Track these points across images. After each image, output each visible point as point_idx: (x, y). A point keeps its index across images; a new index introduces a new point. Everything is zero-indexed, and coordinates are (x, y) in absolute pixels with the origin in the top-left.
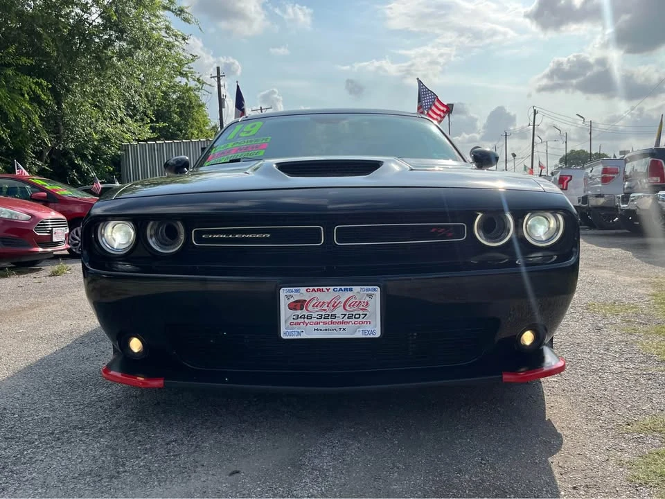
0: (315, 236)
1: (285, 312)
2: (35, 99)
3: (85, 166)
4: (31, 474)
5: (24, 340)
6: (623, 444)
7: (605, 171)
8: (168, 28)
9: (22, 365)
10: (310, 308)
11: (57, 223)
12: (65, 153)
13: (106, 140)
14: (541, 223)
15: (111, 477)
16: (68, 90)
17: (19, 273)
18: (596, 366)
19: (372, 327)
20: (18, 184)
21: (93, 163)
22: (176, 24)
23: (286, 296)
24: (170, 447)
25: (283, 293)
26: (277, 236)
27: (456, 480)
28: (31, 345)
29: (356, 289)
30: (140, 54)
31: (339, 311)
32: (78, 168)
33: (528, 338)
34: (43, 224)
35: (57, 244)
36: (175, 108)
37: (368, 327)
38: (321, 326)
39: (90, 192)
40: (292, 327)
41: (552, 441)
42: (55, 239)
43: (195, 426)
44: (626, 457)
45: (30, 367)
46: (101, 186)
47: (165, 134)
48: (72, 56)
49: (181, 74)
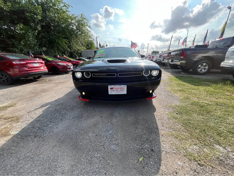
0: (114, 75)
1: (109, 90)
2: (66, 43)
3: (75, 54)
4: (67, 117)
5: (66, 88)
6: (166, 110)
7: (160, 55)
8: (87, 30)
9: (66, 93)
10: (114, 89)
11: (71, 65)
12: (72, 52)
13: (78, 50)
14: (155, 72)
15: (81, 118)
16: (71, 41)
17: (66, 74)
18: (160, 93)
19: (125, 92)
20: (64, 58)
21: (77, 54)
22: (89, 29)
23: (109, 87)
24: (91, 111)
25: (109, 86)
26: (107, 75)
27: (139, 118)
28: (67, 89)
29: (122, 86)
30: (83, 34)
31: (119, 89)
32: (74, 55)
33: (151, 92)
34: (69, 66)
35: (71, 69)
36: (89, 44)
37: (124, 92)
38: (116, 92)
39: (76, 59)
40: (111, 92)
41: (154, 109)
42: (71, 68)
43: (95, 106)
44: (167, 113)
45: (67, 94)
46: (78, 58)
47: (88, 49)
48: (71, 35)
49: (90, 38)
